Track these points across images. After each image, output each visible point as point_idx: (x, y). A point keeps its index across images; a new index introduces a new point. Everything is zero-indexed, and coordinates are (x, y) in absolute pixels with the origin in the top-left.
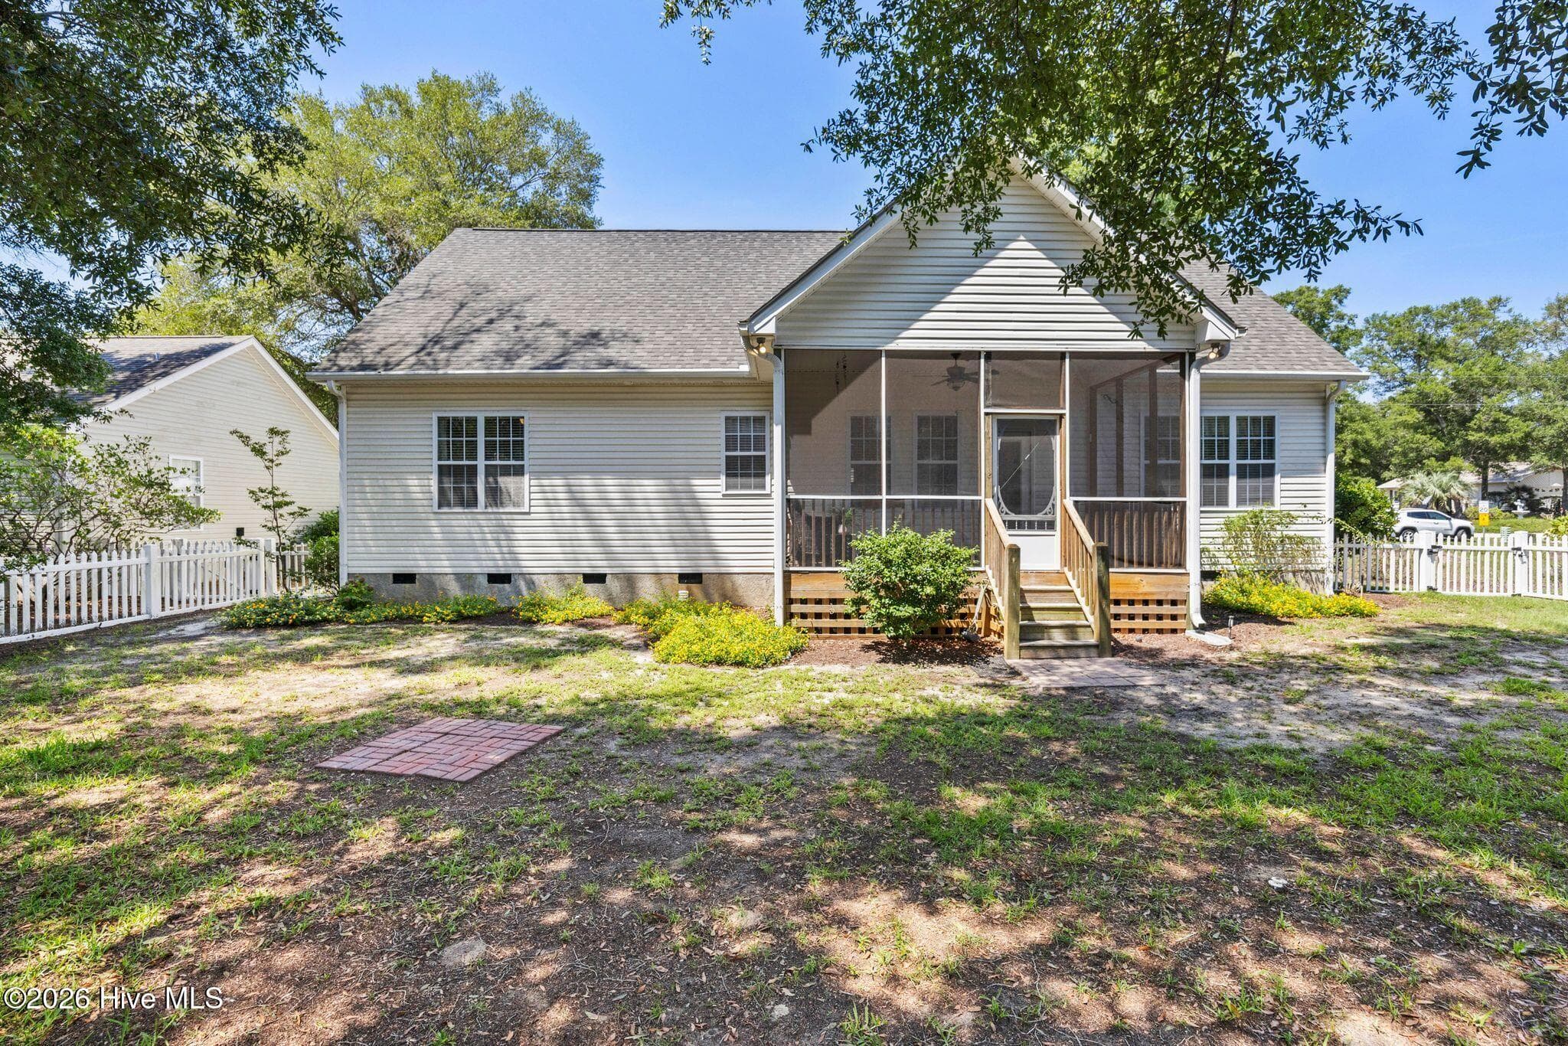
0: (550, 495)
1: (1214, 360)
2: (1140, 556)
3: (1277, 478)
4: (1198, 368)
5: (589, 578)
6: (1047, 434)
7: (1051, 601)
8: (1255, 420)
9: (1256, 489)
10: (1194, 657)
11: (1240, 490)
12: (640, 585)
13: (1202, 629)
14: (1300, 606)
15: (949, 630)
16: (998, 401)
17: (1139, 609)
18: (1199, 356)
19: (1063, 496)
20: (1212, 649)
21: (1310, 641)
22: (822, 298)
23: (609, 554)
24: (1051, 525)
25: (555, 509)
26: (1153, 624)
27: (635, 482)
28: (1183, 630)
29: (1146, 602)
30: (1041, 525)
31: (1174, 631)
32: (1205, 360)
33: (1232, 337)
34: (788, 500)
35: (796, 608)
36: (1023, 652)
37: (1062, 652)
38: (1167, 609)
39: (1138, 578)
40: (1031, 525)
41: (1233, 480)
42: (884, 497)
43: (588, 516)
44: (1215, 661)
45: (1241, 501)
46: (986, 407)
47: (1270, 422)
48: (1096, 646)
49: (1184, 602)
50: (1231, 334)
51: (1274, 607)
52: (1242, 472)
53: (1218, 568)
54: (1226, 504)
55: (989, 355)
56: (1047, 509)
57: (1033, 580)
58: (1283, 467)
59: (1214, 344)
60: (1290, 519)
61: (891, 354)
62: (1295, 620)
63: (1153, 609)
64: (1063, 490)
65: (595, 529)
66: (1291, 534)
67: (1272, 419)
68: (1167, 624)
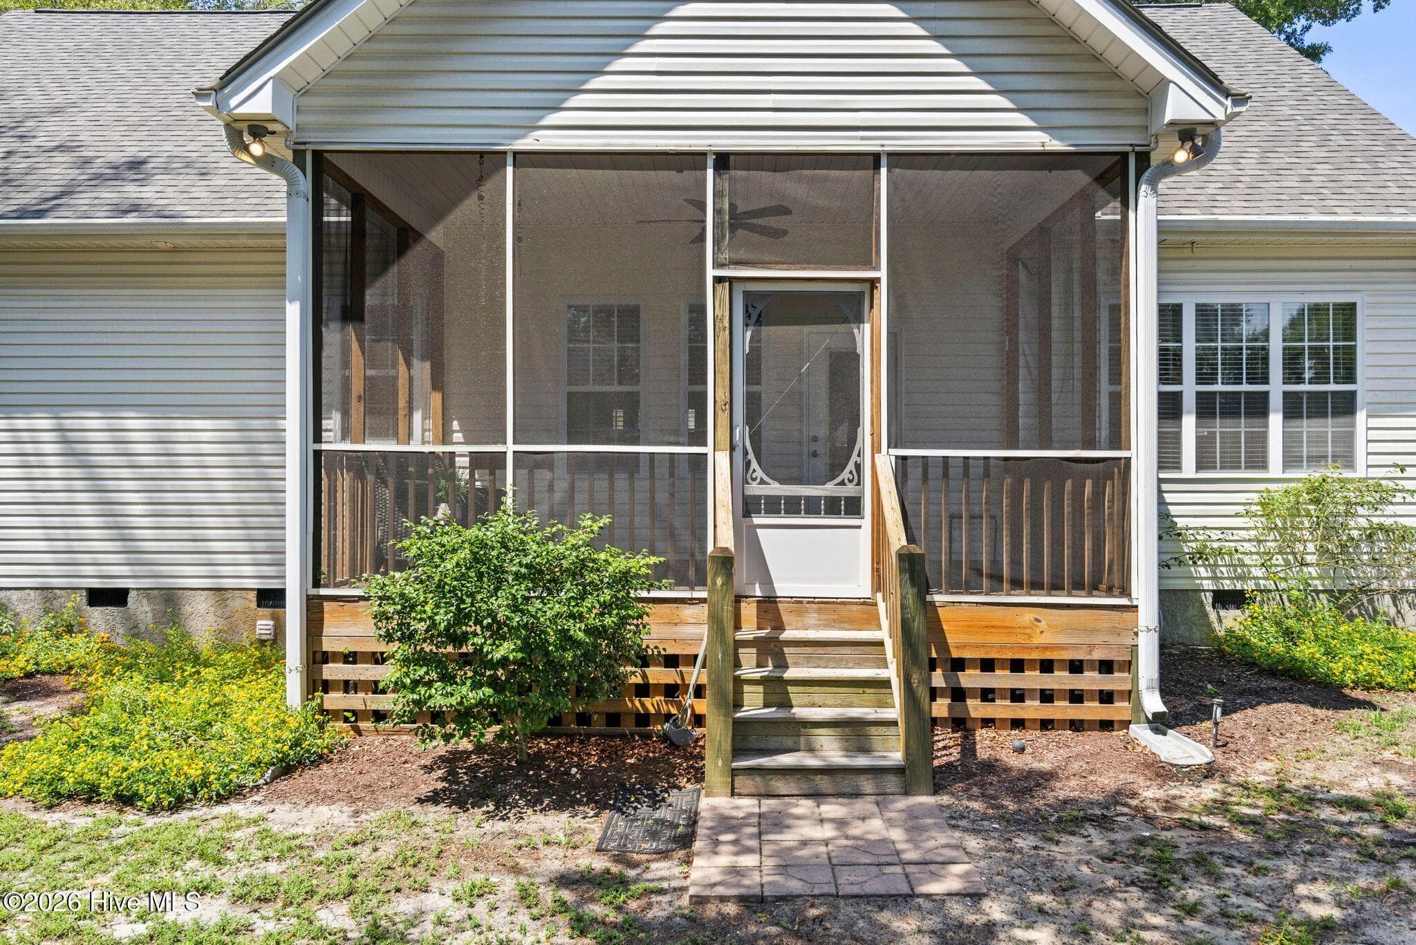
0: (29, 448)
1: (1187, 166)
2: (1036, 567)
3: (1361, 416)
4: (1153, 184)
5: (98, 597)
6: (845, 321)
7: (838, 664)
8: (1318, 310)
9: (1320, 439)
10: (1116, 797)
11: (1290, 442)
12: (187, 609)
13: (1160, 724)
14: (1389, 666)
15: (643, 719)
16: (741, 255)
17: (1032, 680)
18: (1156, 158)
19: (876, 449)
20: (1163, 772)
21: (1388, 755)
22: (387, 47)
23: (134, 555)
24: (853, 507)
25: (37, 472)
26: (1062, 710)
27: (179, 424)
28: (1126, 724)
29: (1047, 666)
30: (833, 506)
31: (1106, 725)
32: (1169, 168)
33: (1220, 115)
34: (318, 454)
35: (332, 671)
36: (742, 782)
37: (824, 783)
38: (1090, 680)
39: (1028, 616)
40: (812, 506)
41: (1276, 421)
42: (510, 448)
43: (97, 485)
44: (1155, 810)
45: (1291, 460)
46: (718, 265)
47: (1348, 311)
48: (899, 771)
49: (1128, 666)
50: (1217, 109)
51: (1337, 667)
52: (1293, 408)
53: (1250, 586)
54: (1264, 466)
55: (723, 161)
56: (845, 475)
57: (812, 618)
58: (1370, 397)
59: (1186, 132)
60: (1382, 495)
61: (524, 159)
62: (1375, 697)
63: (1061, 680)
64: (875, 435)
65: (109, 508)
66: (1388, 522)
67: (1351, 308)
68: (1092, 710)
